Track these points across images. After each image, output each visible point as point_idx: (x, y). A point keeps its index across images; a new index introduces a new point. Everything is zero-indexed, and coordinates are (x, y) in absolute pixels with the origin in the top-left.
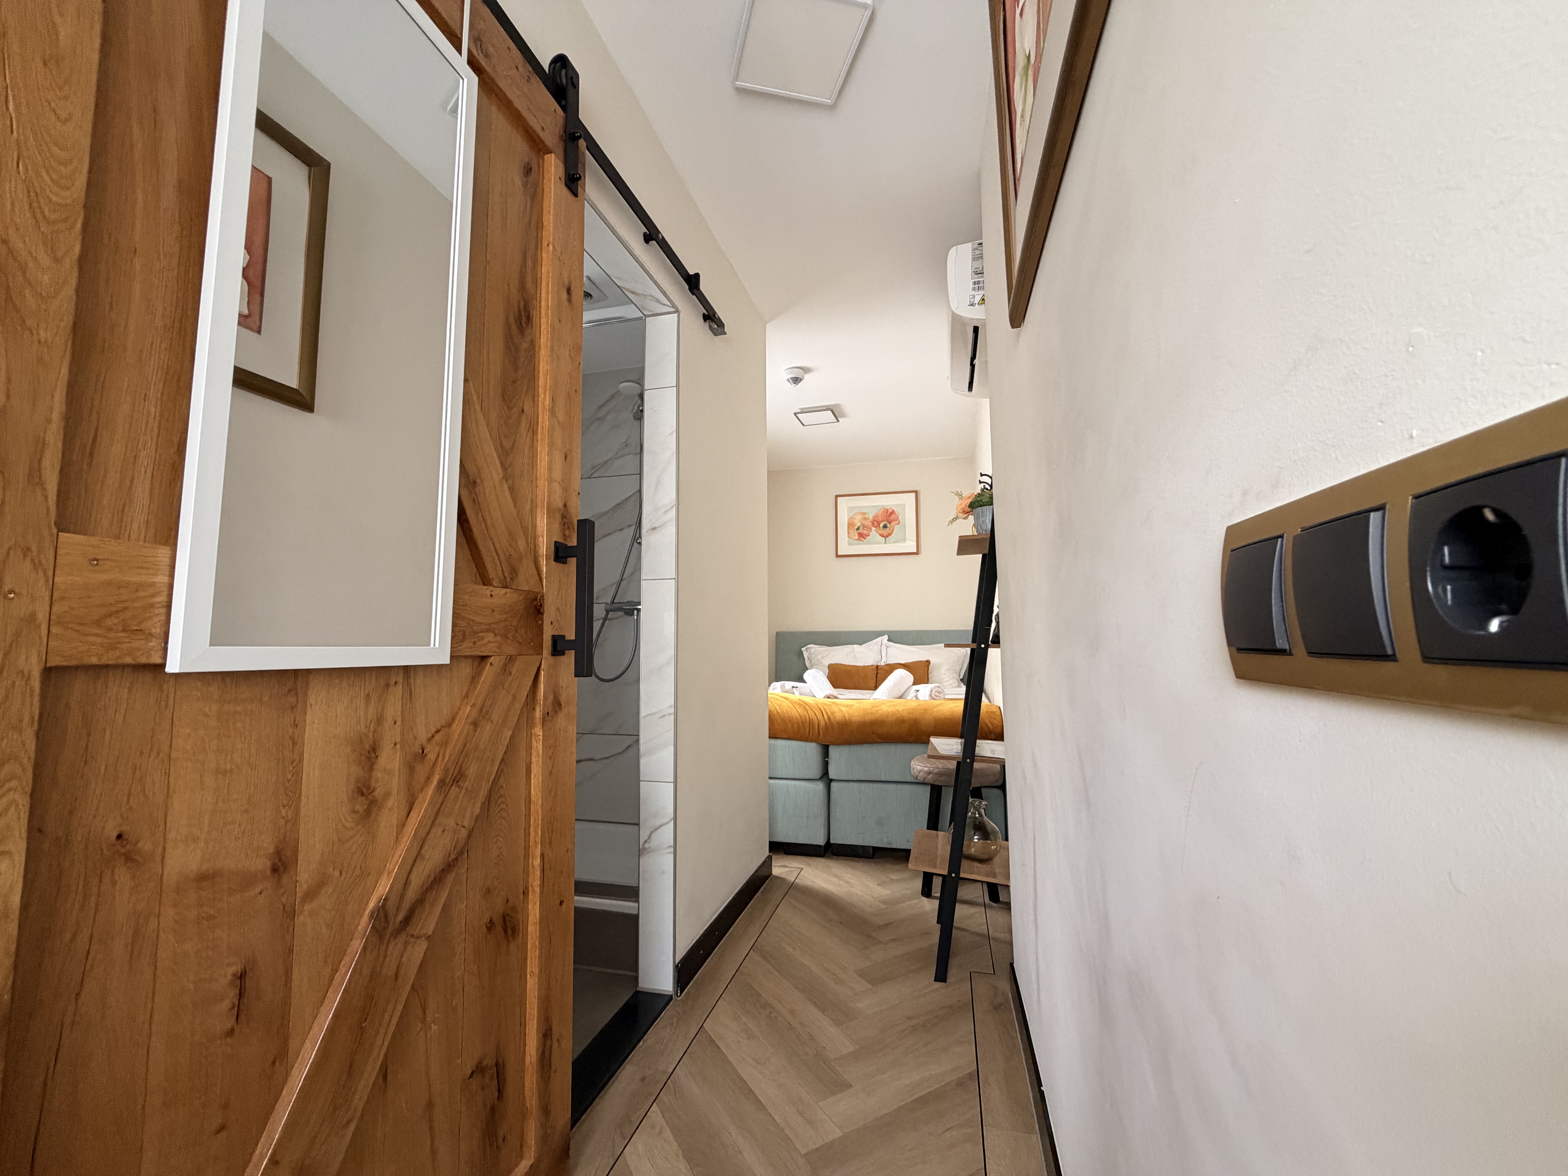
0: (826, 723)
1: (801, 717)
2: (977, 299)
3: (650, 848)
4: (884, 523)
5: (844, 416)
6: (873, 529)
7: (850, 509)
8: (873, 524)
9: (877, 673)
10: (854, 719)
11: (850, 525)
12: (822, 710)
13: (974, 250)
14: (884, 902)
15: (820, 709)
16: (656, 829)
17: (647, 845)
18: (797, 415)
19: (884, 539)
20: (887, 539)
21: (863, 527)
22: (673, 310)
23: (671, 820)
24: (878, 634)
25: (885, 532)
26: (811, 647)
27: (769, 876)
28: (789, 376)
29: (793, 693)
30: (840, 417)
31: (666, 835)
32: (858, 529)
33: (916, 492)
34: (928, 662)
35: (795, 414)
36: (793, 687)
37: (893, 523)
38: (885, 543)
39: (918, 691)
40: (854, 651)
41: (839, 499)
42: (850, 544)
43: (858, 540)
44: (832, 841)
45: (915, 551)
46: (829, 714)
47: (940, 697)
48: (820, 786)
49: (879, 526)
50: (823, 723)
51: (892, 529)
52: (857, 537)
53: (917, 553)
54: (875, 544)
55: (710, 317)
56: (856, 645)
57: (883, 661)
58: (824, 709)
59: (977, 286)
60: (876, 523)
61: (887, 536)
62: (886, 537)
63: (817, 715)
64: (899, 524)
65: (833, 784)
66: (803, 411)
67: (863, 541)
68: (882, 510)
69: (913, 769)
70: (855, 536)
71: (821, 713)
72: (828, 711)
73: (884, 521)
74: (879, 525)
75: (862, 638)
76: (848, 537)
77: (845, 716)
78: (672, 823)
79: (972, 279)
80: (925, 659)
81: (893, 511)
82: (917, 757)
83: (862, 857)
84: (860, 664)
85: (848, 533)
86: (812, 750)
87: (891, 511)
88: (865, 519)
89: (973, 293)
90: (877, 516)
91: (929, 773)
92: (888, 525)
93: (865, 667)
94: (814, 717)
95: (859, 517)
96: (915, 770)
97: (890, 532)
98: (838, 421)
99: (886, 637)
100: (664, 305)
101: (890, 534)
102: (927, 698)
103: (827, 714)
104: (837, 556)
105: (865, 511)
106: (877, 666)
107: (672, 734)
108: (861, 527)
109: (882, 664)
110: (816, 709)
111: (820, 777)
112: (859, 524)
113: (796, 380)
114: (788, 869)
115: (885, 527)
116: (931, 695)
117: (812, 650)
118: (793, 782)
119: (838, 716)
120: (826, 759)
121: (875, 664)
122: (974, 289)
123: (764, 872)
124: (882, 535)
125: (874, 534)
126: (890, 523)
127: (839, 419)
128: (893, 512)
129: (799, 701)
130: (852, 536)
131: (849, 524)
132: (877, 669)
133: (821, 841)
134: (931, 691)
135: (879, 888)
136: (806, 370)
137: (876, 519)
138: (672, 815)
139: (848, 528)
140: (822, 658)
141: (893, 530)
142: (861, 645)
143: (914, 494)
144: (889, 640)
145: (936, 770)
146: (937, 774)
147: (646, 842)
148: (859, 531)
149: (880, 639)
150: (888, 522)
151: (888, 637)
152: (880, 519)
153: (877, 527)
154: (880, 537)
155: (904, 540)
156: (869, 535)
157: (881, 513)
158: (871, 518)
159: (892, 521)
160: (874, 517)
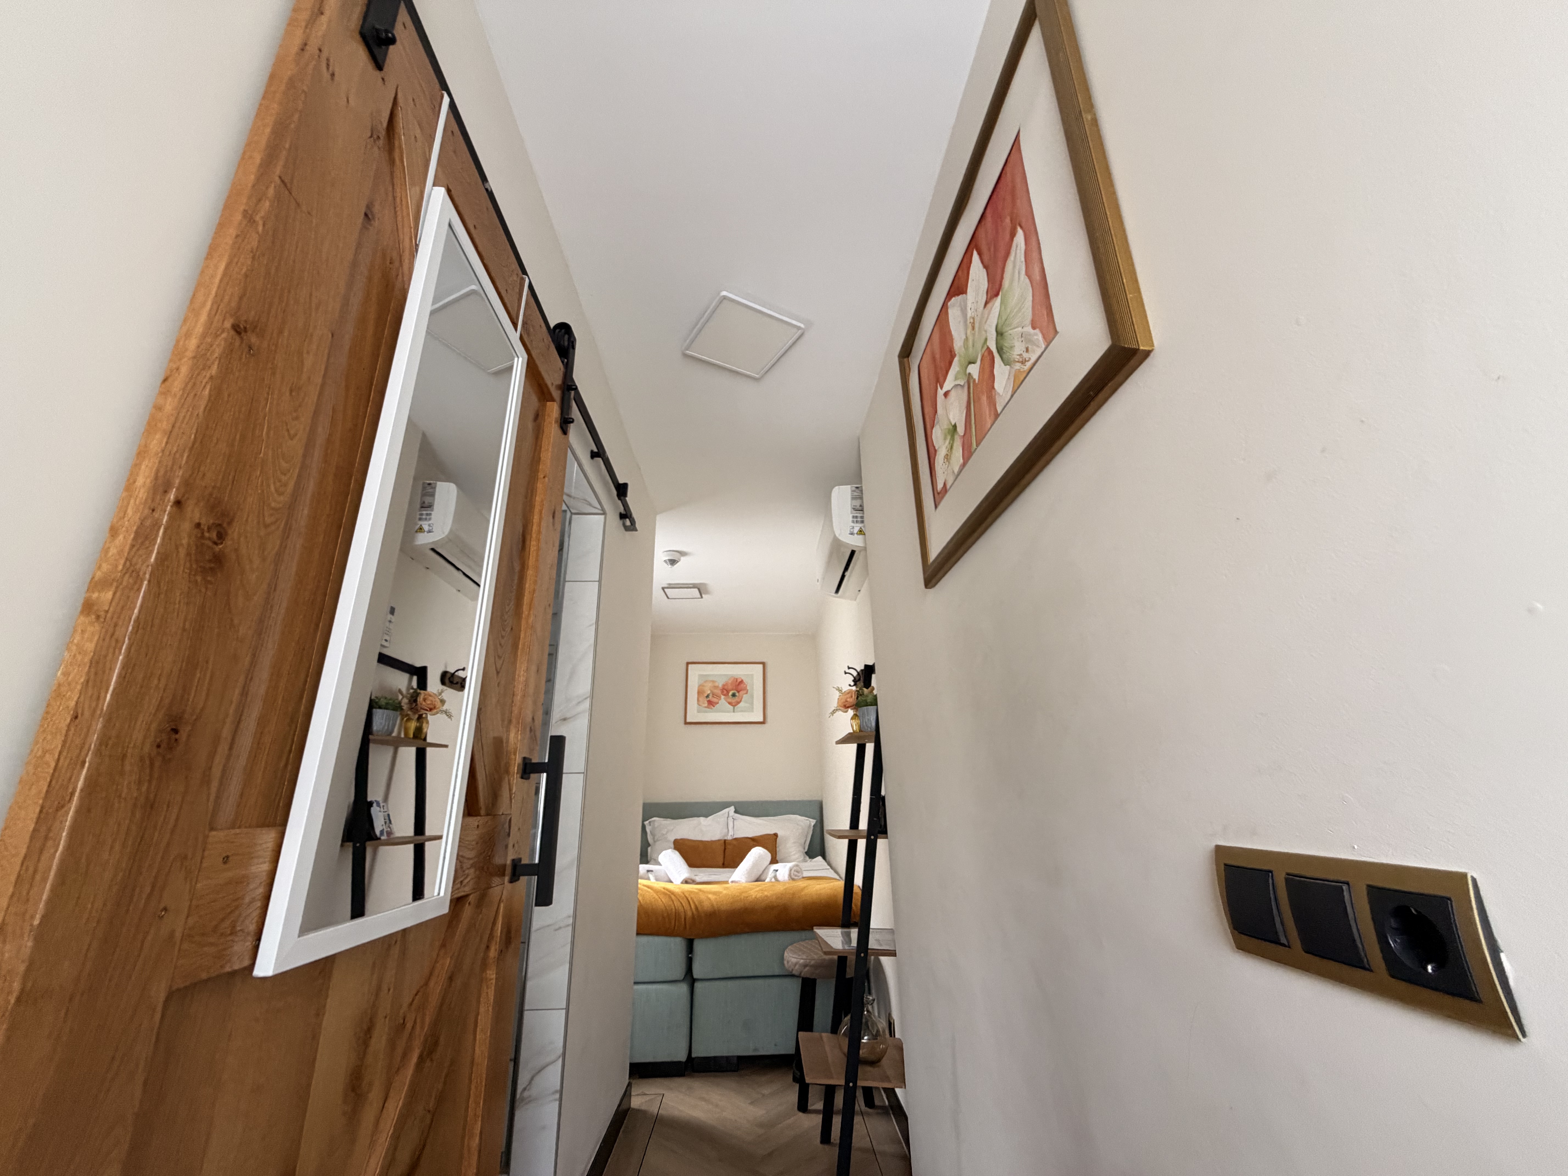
0: (693, 914)
1: (666, 909)
2: (856, 530)
3: (530, 1096)
4: (733, 692)
5: (707, 592)
6: (723, 697)
7: (701, 676)
8: (722, 692)
9: (725, 849)
10: (723, 908)
11: (700, 693)
12: (689, 899)
13: (853, 491)
14: (761, 1125)
15: (688, 900)
16: (539, 1071)
17: (526, 1094)
18: (666, 590)
19: (732, 707)
20: (736, 707)
21: (713, 695)
22: (602, 512)
23: (560, 1057)
24: (725, 805)
25: (734, 700)
26: (654, 821)
27: (629, 1109)
28: (667, 558)
29: (648, 879)
30: (705, 594)
31: (552, 1077)
32: (708, 696)
33: (763, 664)
34: (776, 835)
35: (663, 589)
36: (648, 871)
37: (741, 693)
38: (734, 712)
39: (777, 871)
40: (700, 824)
41: (690, 666)
42: (699, 711)
43: (707, 707)
44: (694, 1055)
45: (761, 720)
46: (697, 903)
47: (798, 876)
48: (684, 988)
49: (728, 695)
50: (689, 913)
51: (740, 698)
52: (706, 705)
53: (763, 723)
54: (723, 713)
55: (625, 515)
56: (702, 819)
57: (730, 834)
58: (691, 898)
59: (855, 520)
60: (725, 690)
61: (736, 705)
62: (734, 705)
63: (684, 905)
64: (747, 693)
65: (698, 985)
66: (671, 586)
67: (711, 709)
68: (732, 679)
69: (788, 962)
70: (703, 703)
71: (687, 902)
72: (695, 900)
73: (733, 690)
74: (728, 692)
75: (707, 809)
76: (698, 704)
77: (712, 905)
78: (560, 1061)
79: (852, 513)
80: (772, 832)
81: (742, 680)
82: (789, 947)
83: (727, 1071)
84: (707, 838)
85: (698, 700)
86: (676, 944)
87: (740, 680)
88: (716, 687)
89: (853, 524)
90: (727, 684)
91: (805, 966)
92: (737, 694)
93: (712, 842)
94: (680, 908)
95: (709, 685)
96: (790, 963)
97: (738, 701)
98: (702, 597)
99: (732, 809)
100: (595, 508)
101: (738, 703)
102: (786, 877)
103: (694, 903)
104: (686, 723)
105: (715, 680)
106: (725, 841)
107: (568, 948)
108: (711, 695)
109: (729, 838)
110: (683, 899)
111: (682, 978)
112: (709, 692)
113: (673, 562)
114: (647, 1098)
115: (734, 695)
116: (790, 875)
117: (656, 824)
118: (654, 987)
119: (707, 905)
120: (690, 955)
121: (723, 838)
122: (853, 522)
123: (624, 1107)
124: (730, 703)
125: (723, 701)
126: (738, 692)
127: (703, 595)
128: (742, 682)
129: (663, 890)
130: (700, 703)
131: (698, 692)
132: (725, 844)
133: (682, 1057)
134: (791, 870)
135: (751, 1108)
136: (683, 554)
137: (726, 687)
138: (561, 1051)
139: (698, 695)
140: (667, 832)
141: (742, 699)
142: (707, 817)
143: (761, 666)
144: (736, 812)
145: (813, 962)
146: (811, 966)
147: (525, 1089)
148: (708, 699)
149: (726, 810)
150: (736, 690)
151: (735, 808)
152: (730, 687)
153: (726, 695)
154: (729, 706)
155: (751, 709)
156: (718, 703)
157: (730, 682)
158: (720, 686)
159: (741, 690)
160: (724, 685)
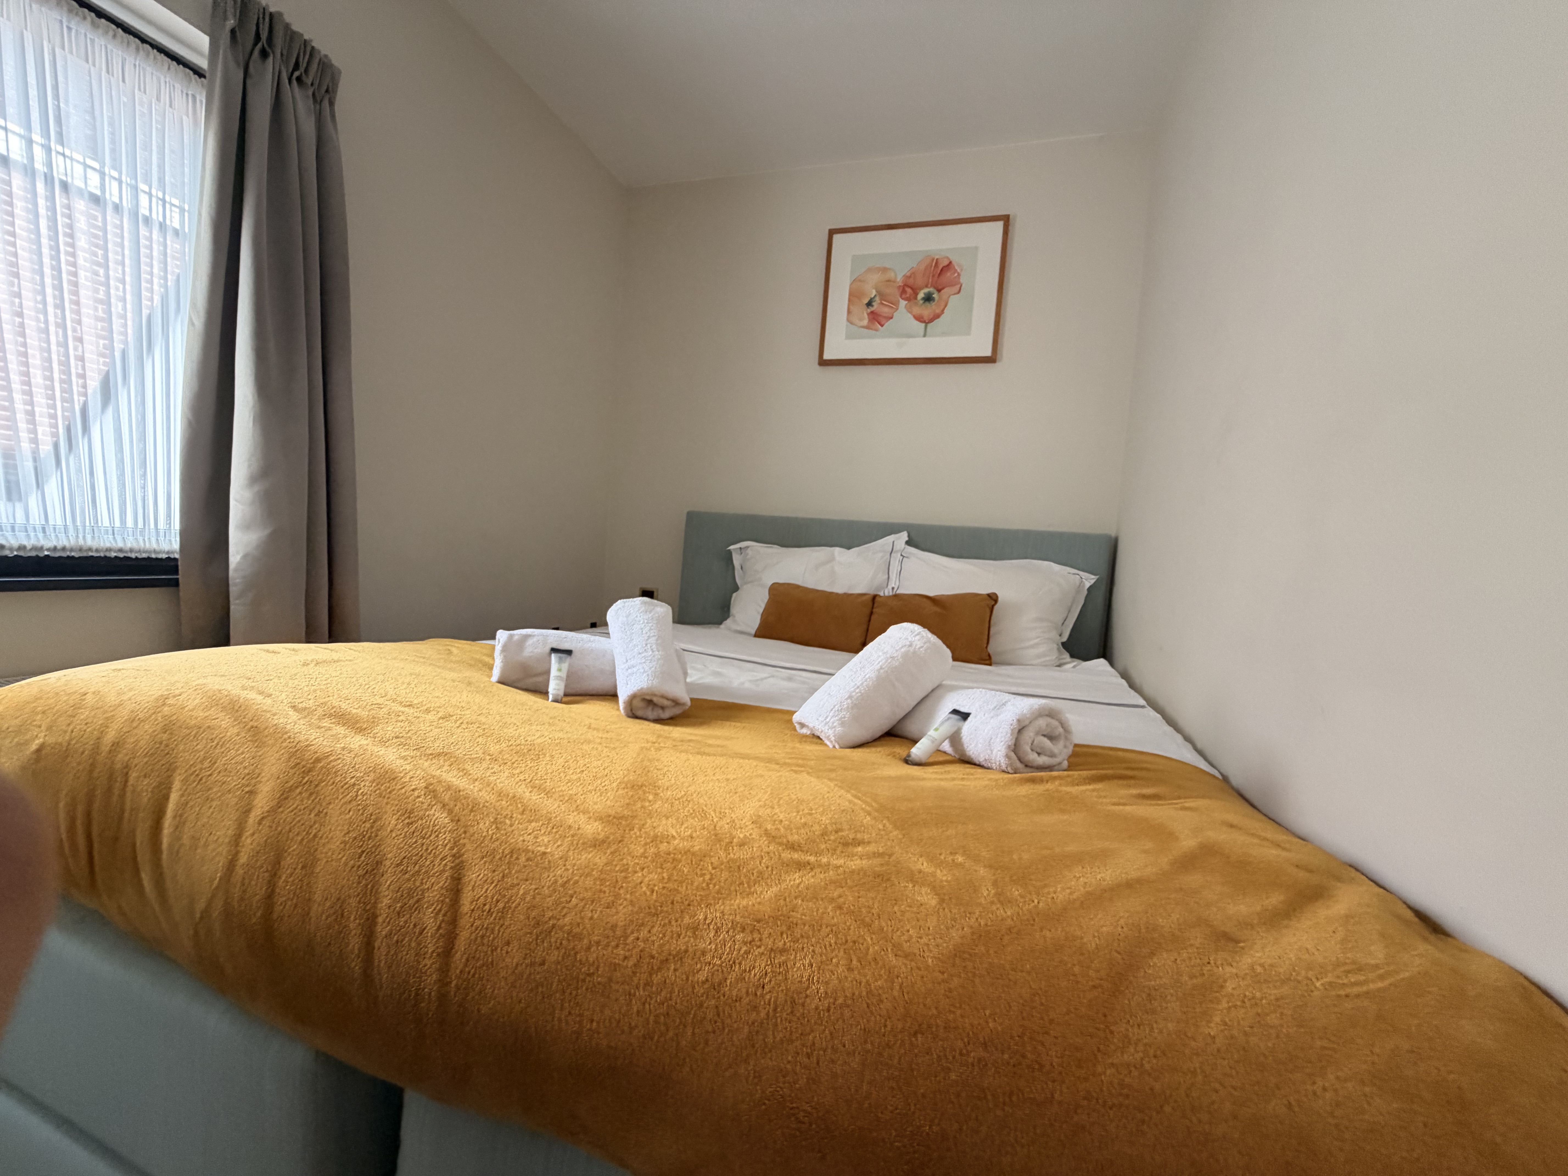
4: (926, 290)
6: (903, 303)
7: (859, 258)
8: (903, 292)
9: (872, 613)
11: (854, 296)
19: (923, 325)
20: (930, 325)
21: (881, 299)
24: (888, 529)
25: (927, 311)
26: (747, 547)
32: (869, 304)
33: (1006, 220)
34: (993, 598)
37: (946, 291)
38: (924, 335)
39: (965, 716)
40: (832, 559)
41: (836, 237)
42: (848, 337)
43: (867, 327)
45: (988, 353)
47: (1052, 755)
49: (916, 298)
51: (943, 304)
52: (865, 322)
53: (990, 360)
54: (902, 338)
56: (837, 550)
57: (890, 587)
60: (908, 290)
61: (931, 321)
62: (927, 321)
64: (960, 292)
67: (877, 330)
68: (926, 262)
70: (861, 320)
73: (927, 286)
74: (916, 294)
75: (852, 534)
76: (848, 320)
80: (984, 591)
81: (950, 263)
84: (839, 588)
85: (849, 312)
87: (946, 263)
88: (889, 282)
90: (912, 275)
92: (936, 295)
93: (846, 597)
95: (875, 278)
97: (938, 311)
99: (904, 536)
101: (937, 316)
104: (824, 363)
105: (888, 266)
106: (874, 597)
108: (877, 299)
109: (888, 592)
112: (874, 293)
115: (928, 298)
116: (1015, 748)
117: (752, 552)
121: (872, 592)
124: (919, 318)
125: (903, 313)
126: (939, 291)
128: (949, 266)
130: (855, 317)
131: (851, 294)
132: (872, 604)
134: (1020, 731)
137: (911, 282)
139: (849, 300)
140: (765, 569)
141: (946, 306)
142: (849, 548)
143: (1000, 225)
148: (871, 309)
149: (891, 539)
150: (935, 288)
151: (909, 536)
152: (920, 281)
153: (911, 299)
154: (916, 323)
155: (967, 330)
156: (892, 318)
157: (923, 267)
158: (899, 278)
159: (943, 288)
160: (907, 277)
